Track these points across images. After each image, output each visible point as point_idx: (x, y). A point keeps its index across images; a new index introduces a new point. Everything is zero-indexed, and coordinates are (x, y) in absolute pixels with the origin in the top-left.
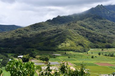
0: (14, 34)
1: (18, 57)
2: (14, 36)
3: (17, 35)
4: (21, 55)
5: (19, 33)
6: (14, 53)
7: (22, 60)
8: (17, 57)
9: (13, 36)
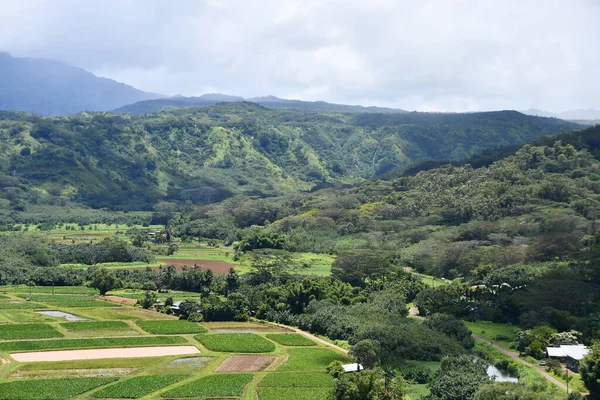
0: (514, 181)
1: (552, 351)
2: (513, 191)
3: (537, 187)
4: (572, 343)
5: (550, 169)
6: (516, 323)
7: (584, 378)
8: (538, 355)
9: (502, 191)
